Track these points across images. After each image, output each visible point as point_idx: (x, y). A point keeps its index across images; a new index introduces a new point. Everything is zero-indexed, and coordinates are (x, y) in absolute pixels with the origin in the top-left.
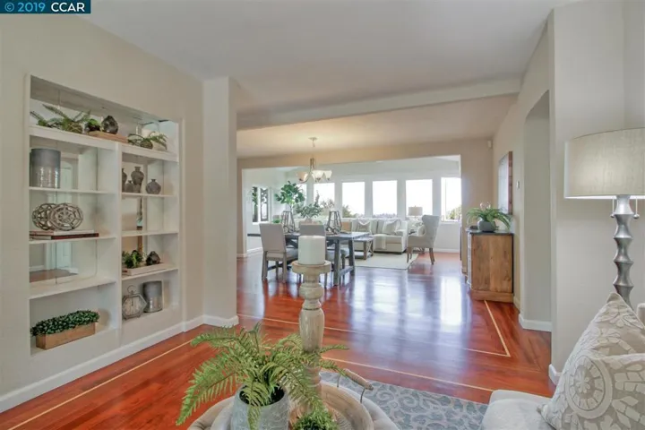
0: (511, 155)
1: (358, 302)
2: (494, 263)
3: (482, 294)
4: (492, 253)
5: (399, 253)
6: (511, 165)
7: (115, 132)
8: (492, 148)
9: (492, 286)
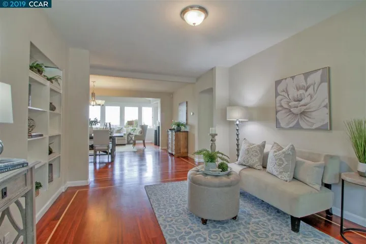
0: (187, 103)
1: (117, 172)
2: (182, 142)
3: (179, 155)
4: (181, 139)
5: (124, 145)
6: (187, 106)
7: (41, 74)
8: (172, 97)
9: (182, 151)
